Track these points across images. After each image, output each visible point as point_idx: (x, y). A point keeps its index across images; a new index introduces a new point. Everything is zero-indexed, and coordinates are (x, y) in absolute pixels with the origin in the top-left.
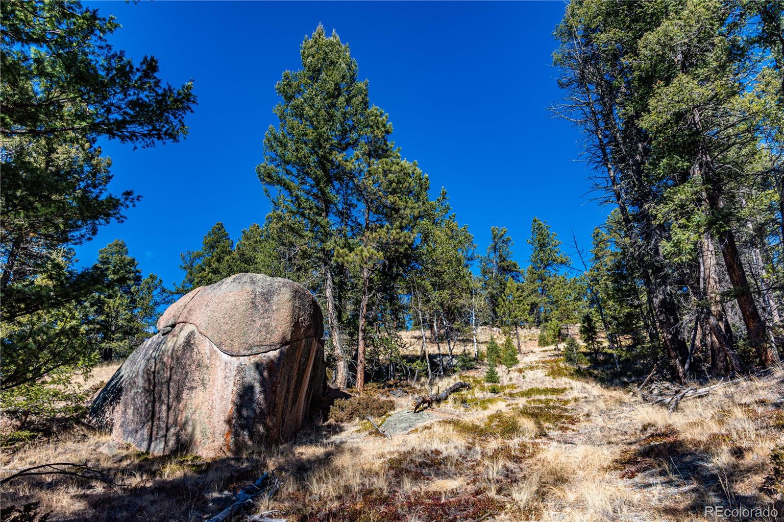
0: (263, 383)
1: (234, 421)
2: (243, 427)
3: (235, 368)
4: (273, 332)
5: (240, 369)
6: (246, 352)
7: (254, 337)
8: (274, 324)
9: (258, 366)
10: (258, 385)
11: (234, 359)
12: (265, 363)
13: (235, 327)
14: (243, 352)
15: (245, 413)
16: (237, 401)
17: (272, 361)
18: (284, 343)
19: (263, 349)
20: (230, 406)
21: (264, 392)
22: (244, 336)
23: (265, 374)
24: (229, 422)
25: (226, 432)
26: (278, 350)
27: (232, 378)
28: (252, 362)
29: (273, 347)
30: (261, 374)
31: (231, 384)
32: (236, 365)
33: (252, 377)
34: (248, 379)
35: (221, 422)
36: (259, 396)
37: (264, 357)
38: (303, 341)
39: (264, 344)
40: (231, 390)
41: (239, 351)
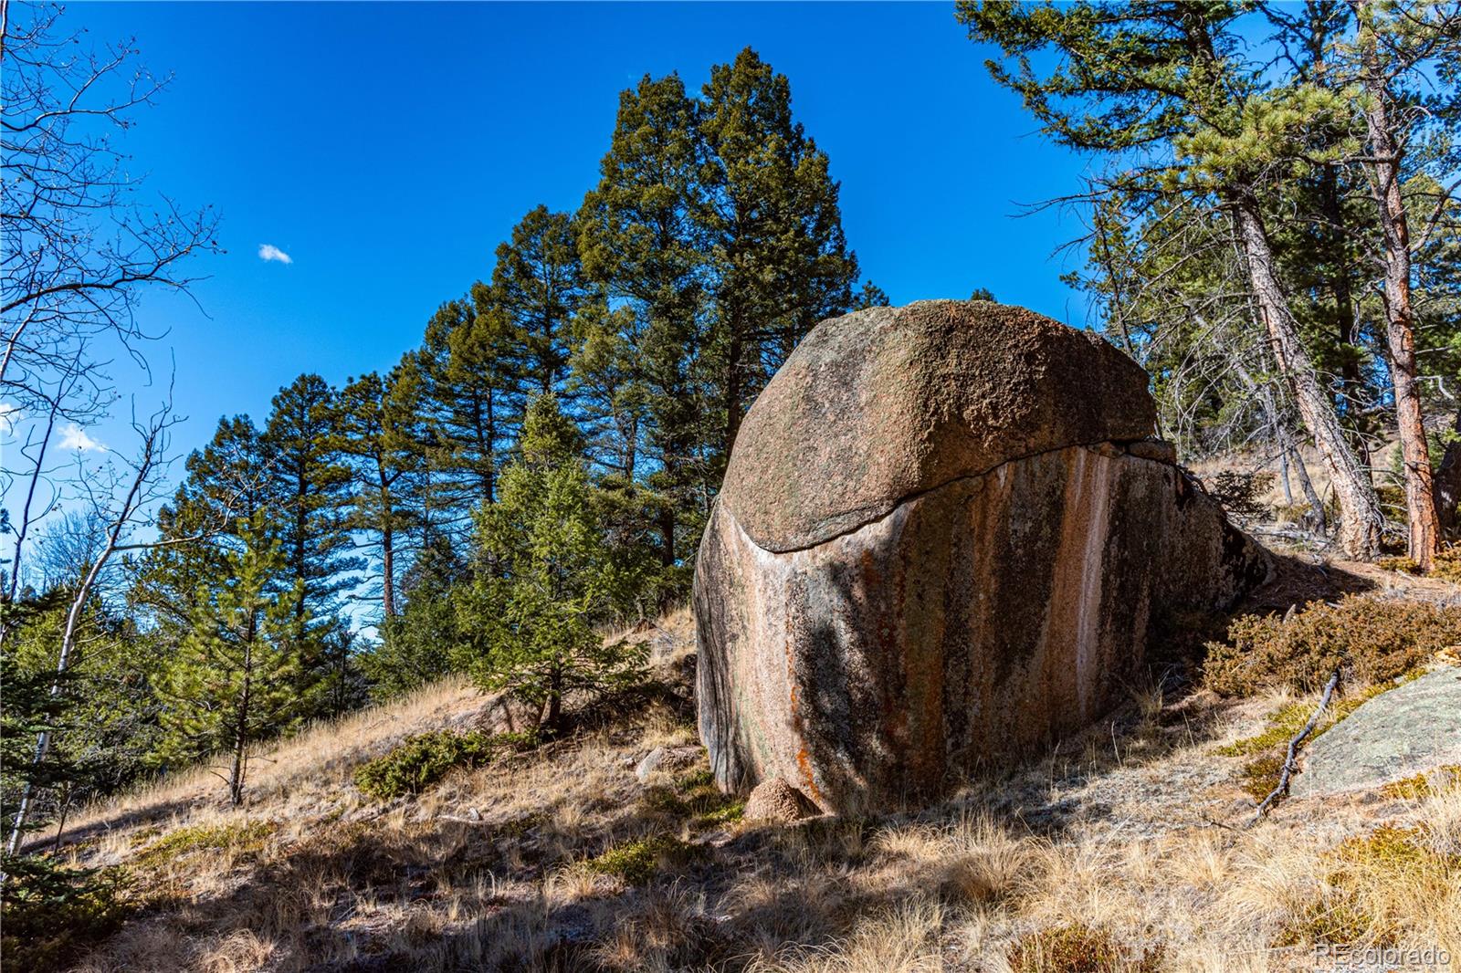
0: (854, 620)
1: (806, 723)
2: (831, 739)
3: (785, 585)
4: (863, 468)
5: (796, 588)
6: (801, 539)
7: (816, 496)
8: (862, 446)
9: (836, 573)
10: (842, 624)
11: (780, 559)
12: (851, 561)
13: (767, 477)
14: (795, 540)
15: (826, 703)
16: (803, 670)
17: (869, 554)
18: (901, 495)
19: (843, 524)
20: (789, 685)
21: (862, 644)
22: (791, 495)
23: (858, 592)
24: (797, 725)
25: (797, 752)
26: (887, 521)
27: (781, 612)
28: (819, 563)
29: (868, 515)
30: (847, 595)
31: (782, 627)
32: (785, 577)
33: (827, 605)
34: (816, 613)
35: (782, 726)
36: (854, 658)
37: (848, 548)
38: (1002, 473)
39: (843, 509)
40: (783, 645)
41: (785, 538)
